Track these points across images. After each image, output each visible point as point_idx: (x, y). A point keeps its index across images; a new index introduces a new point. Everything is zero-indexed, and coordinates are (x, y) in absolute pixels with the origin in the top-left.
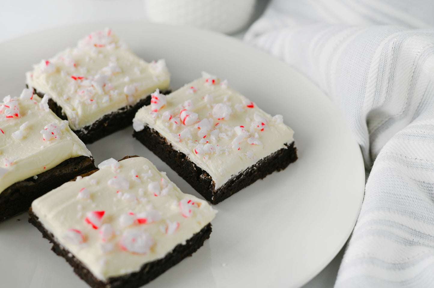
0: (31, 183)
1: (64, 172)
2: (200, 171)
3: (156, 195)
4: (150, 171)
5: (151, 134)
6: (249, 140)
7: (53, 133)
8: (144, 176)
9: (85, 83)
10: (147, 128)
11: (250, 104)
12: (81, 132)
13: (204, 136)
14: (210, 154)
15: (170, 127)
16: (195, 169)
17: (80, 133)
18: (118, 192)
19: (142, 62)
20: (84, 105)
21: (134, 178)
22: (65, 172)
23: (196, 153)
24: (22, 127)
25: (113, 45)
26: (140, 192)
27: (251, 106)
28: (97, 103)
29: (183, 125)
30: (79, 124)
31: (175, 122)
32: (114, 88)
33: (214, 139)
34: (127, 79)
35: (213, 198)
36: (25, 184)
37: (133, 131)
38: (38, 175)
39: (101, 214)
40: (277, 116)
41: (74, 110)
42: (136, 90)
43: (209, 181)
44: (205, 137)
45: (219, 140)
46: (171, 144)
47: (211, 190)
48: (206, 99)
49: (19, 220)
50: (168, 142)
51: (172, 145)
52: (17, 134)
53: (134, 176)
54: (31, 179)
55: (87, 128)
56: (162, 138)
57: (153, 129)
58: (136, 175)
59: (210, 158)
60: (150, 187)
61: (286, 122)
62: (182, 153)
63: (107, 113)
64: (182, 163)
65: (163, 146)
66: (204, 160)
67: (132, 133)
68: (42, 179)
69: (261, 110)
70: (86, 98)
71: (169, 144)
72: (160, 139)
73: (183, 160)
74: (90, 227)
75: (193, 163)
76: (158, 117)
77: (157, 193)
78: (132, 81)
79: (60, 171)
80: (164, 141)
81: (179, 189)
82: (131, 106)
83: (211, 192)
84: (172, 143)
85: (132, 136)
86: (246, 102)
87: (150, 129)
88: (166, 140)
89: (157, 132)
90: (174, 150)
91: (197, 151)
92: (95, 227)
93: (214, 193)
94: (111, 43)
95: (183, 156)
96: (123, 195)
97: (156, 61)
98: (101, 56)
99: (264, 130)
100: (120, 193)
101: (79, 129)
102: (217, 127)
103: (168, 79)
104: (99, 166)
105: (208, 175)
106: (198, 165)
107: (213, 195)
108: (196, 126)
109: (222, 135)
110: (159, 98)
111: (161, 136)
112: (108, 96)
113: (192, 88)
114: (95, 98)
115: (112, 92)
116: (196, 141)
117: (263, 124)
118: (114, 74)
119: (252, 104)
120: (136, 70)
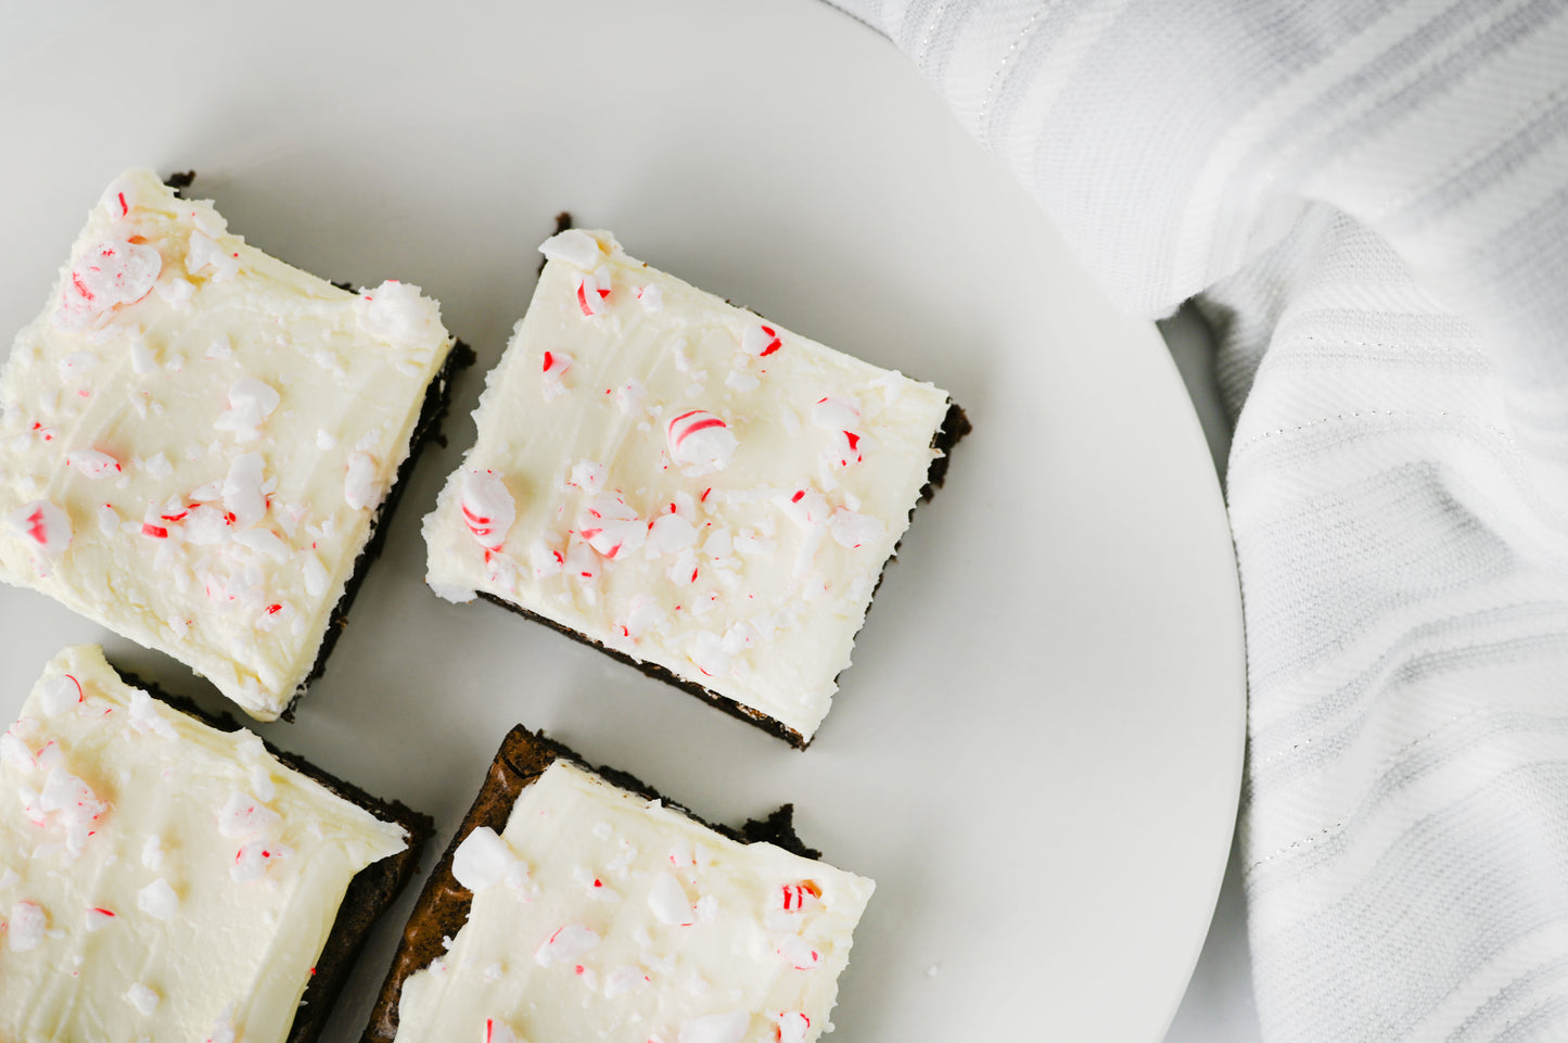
3: (684, 923)
4: (621, 839)
6: (836, 533)
7: (266, 854)
8: (615, 868)
9: (204, 530)
11: (768, 340)
13: (691, 572)
14: (747, 652)
15: (576, 598)
16: (714, 696)
18: (580, 970)
20: (258, 637)
21: (593, 895)
23: (708, 675)
24: (150, 854)
25: (179, 281)
26: (639, 937)
27: (773, 349)
28: (295, 603)
29: (606, 564)
31: (584, 573)
33: (727, 571)
34: (324, 441)
38: (306, 996)
41: (241, 672)
42: (375, 461)
44: (695, 576)
45: (742, 567)
46: (600, 642)
47: (788, 734)
52: (154, 898)
53: (589, 886)
58: (594, 881)
59: (753, 666)
60: (659, 904)
62: (650, 662)
63: (333, 604)
66: (736, 677)
70: (249, 610)
71: (592, 640)
75: (699, 685)
76: (520, 577)
77: (689, 918)
78: (342, 433)
83: (792, 737)
86: (752, 334)
87: (498, 597)
91: (709, 672)
96: (600, 977)
98: (174, 365)
100: (587, 976)
102: (711, 506)
104: (462, 875)
106: (720, 693)
107: (799, 743)
109: (746, 546)
110: (492, 518)
112: (310, 555)
113: (549, 361)
114: (280, 592)
115: (311, 531)
116: (679, 608)
117: (853, 439)
118: (265, 427)
119: (770, 332)
120: (320, 359)
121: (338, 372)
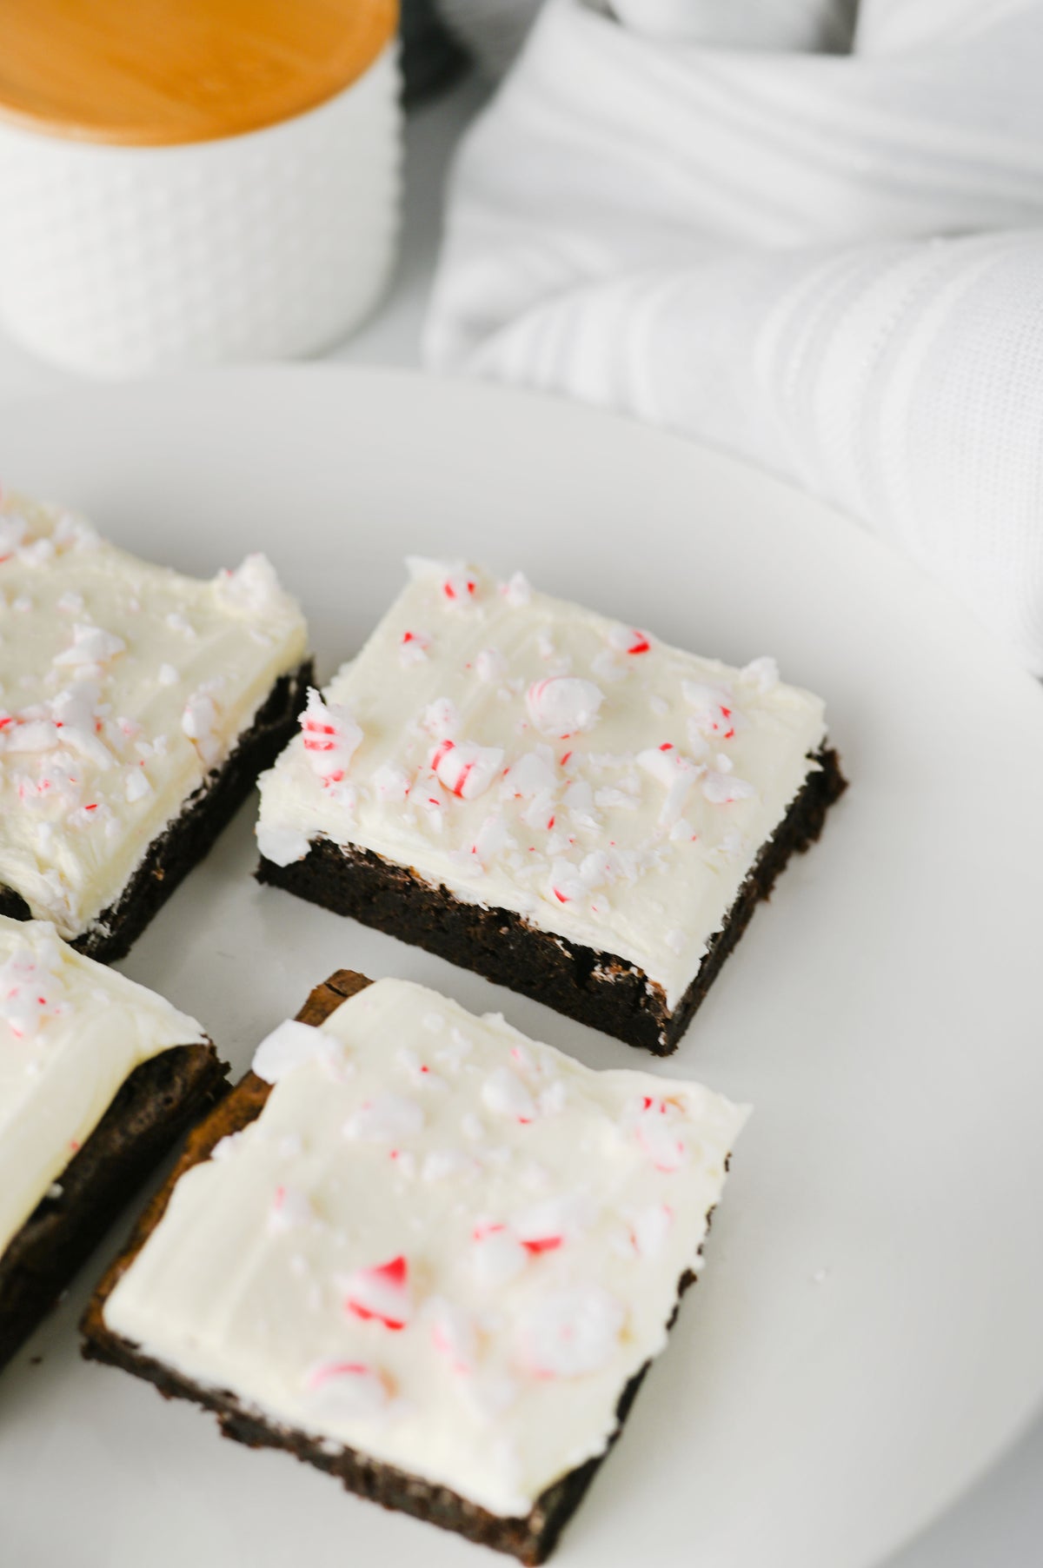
0: (51, 1220)
1: (134, 1128)
2: (585, 957)
3: (523, 1121)
4: (455, 1034)
5: (342, 863)
6: (708, 790)
7: (42, 1001)
8: (446, 1058)
9: (26, 739)
10: (321, 849)
11: (636, 642)
12: (92, 938)
13: (548, 820)
14: (606, 888)
15: (421, 824)
16: (568, 954)
17: (89, 942)
18: (394, 1155)
19: (178, 585)
20: (66, 831)
21: (418, 1080)
22: (141, 1128)
23: (562, 899)
25: (43, 547)
26: (469, 1128)
27: (642, 648)
28: (114, 810)
29: (456, 800)
30: (80, 914)
31: (432, 801)
32: (145, 727)
33: (590, 822)
34: (167, 676)
35: (664, 1039)
36: (34, 1233)
37: (257, 861)
38: (59, 1181)
39: (396, 1269)
40: (755, 666)
41: (43, 866)
42: (217, 707)
43: (635, 983)
44: (551, 824)
45: (604, 819)
46: (442, 886)
47: (649, 1013)
48: (484, 670)
49: (37, 1361)
50: (430, 882)
51: (449, 887)
53: (415, 1071)
54: (46, 1206)
55: (105, 916)
56: (394, 869)
57: (351, 845)
58: (421, 1067)
59: (613, 904)
60: (494, 1096)
61: (787, 677)
62: (500, 910)
63: (154, 836)
64: (502, 942)
65: (409, 896)
66: (594, 916)
67: (254, 866)
68: (78, 1187)
69: (679, 653)
70: (63, 802)
71: (435, 887)
72: (392, 877)
73: (504, 930)
74: (376, 1328)
75: (551, 935)
76: (362, 800)
77: (528, 1113)
78: (188, 676)
79: (124, 1132)
80: (413, 883)
81: (574, 1063)
82: (213, 773)
83: (653, 1021)
84: (444, 882)
85: (254, 882)
86: (618, 637)
87: (335, 847)
88: (418, 876)
89: (371, 856)
90: (462, 904)
91: (564, 893)
92: (394, 1325)
93: (666, 1021)
94: (28, 541)
95: (503, 917)
96: (419, 1162)
97: (233, 567)
98: (22, 606)
99: (736, 732)
100: (404, 1162)
101: (84, 931)
102: (571, 769)
103: (300, 622)
104: (262, 1069)
105: (627, 965)
106: (573, 940)
107: (662, 1029)
108: (506, 791)
109: (609, 799)
110: (337, 728)
111: (388, 864)
112: (137, 770)
113: (408, 637)
114: (99, 795)
115: (142, 749)
116: (532, 849)
117: (726, 712)
118: (107, 665)
119: (639, 636)
120: (173, 622)
121: (189, 633)
